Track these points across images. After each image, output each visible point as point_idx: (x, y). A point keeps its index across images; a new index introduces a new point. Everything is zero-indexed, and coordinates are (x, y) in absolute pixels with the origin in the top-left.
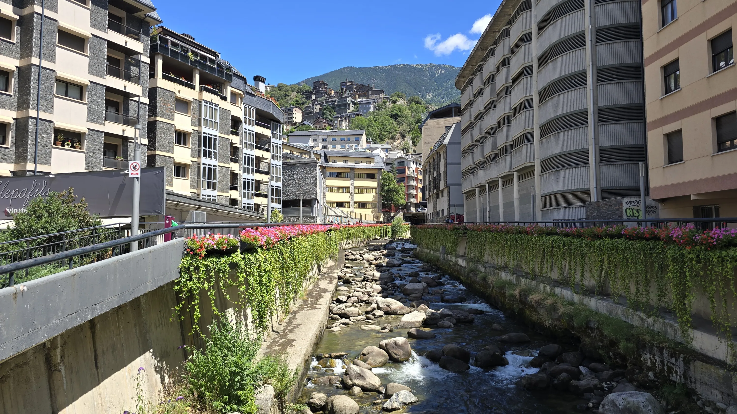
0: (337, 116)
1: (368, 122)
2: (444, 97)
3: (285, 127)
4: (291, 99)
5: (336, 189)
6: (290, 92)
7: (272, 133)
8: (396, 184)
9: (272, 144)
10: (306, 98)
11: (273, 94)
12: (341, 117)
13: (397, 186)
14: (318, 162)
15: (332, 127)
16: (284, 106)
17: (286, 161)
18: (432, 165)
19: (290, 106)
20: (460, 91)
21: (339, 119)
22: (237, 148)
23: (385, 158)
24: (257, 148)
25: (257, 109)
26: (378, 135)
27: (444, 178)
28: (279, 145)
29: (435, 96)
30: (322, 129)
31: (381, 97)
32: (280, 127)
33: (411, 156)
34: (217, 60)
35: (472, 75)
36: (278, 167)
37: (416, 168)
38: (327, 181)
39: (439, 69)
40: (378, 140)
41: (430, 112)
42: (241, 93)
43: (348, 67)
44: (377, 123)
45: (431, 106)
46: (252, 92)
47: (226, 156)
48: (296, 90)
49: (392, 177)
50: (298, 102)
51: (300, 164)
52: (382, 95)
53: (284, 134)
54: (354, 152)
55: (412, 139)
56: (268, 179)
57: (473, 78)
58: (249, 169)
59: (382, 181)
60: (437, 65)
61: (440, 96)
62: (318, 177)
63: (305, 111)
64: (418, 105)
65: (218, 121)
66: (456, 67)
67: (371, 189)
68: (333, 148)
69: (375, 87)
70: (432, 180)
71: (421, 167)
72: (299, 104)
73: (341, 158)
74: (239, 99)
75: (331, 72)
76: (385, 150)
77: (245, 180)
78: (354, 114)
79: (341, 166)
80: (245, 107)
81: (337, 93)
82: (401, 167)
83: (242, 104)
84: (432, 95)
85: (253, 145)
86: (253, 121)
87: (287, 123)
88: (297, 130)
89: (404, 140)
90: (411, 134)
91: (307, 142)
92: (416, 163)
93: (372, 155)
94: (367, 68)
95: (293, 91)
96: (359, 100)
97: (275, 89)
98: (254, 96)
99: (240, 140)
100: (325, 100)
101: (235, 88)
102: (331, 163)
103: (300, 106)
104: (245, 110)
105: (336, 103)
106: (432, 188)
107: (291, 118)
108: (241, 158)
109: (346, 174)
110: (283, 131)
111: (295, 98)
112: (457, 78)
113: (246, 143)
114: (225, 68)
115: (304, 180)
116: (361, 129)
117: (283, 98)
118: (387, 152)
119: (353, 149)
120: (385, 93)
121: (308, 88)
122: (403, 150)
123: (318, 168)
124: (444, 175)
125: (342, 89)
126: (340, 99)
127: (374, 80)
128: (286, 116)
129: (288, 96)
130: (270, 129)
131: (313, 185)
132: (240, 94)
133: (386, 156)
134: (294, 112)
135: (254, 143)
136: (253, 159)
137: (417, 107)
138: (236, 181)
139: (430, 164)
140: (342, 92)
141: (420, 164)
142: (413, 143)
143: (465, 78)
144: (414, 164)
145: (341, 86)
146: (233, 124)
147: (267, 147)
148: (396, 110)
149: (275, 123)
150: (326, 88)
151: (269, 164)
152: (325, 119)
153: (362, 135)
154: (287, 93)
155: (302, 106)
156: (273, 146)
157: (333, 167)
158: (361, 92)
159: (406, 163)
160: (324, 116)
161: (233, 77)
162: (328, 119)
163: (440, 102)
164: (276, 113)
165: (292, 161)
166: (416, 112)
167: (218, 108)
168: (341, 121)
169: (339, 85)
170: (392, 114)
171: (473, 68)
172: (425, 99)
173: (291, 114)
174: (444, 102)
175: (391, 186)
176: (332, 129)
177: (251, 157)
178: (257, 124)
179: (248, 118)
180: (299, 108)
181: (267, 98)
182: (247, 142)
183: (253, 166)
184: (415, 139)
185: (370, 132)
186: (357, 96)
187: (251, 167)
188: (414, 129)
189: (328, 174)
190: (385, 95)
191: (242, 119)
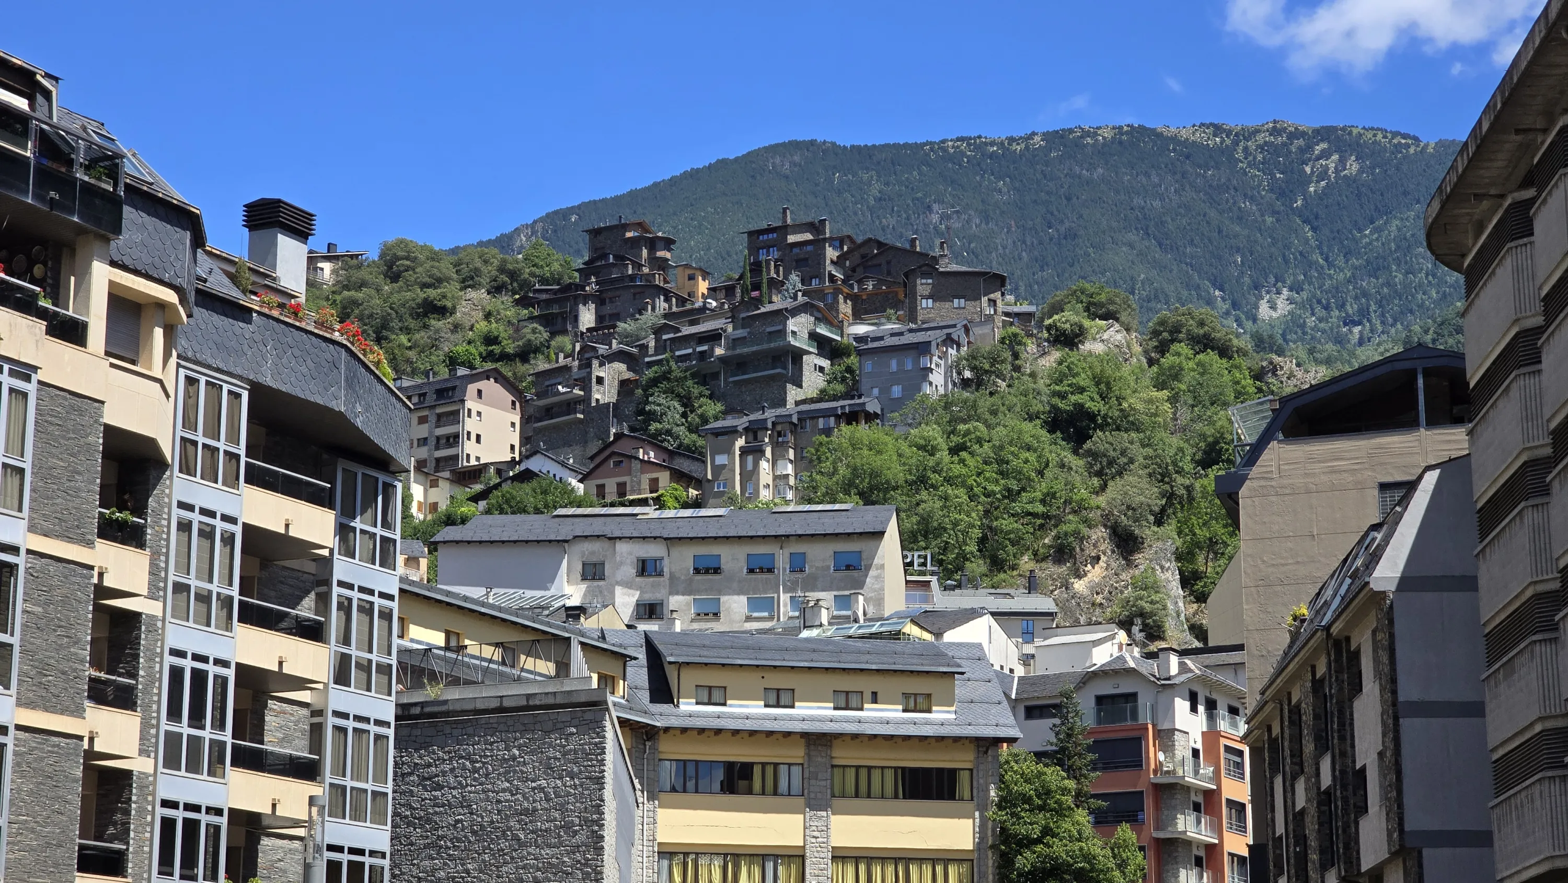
0: (729, 422)
1: (914, 457)
2: (1364, 313)
3: (417, 491)
4: (456, 327)
5: (717, 863)
6: (452, 288)
7: (344, 531)
8: (1088, 830)
9: (336, 590)
10: (546, 320)
11: (355, 303)
12: (753, 431)
13: (1096, 847)
14: (611, 699)
15: (693, 492)
16: (414, 373)
17: (417, 697)
18: (1307, 718)
19: (452, 371)
20: (1455, 278)
21: (740, 442)
22: (133, 618)
23: (1020, 671)
24: (251, 616)
25: (258, 391)
26: (976, 533)
27: (1385, 798)
28: (377, 601)
29: (1309, 305)
30: (633, 503)
31: (989, 311)
32: (388, 490)
33: (1174, 660)
34: (41, 113)
35: (1526, 183)
36: (373, 729)
37: (1212, 736)
38: (664, 815)
39: (1325, 155)
40: (977, 566)
41: (1285, 401)
42: (171, 296)
43: (795, 145)
44: (971, 462)
45: (1287, 364)
46: (233, 293)
47: (65, 666)
48: (485, 280)
49: (1065, 791)
50: (496, 349)
51: (501, 710)
52: (993, 302)
53: (413, 532)
54: (828, 641)
55: (1179, 557)
56: (312, 800)
57: (1532, 201)
58: (195, 742)
59: (1003, 816)
60: (1317, 132)
61: (1341, 307)
62: (608, 793)
63: (539, 395)
64: (1211, 357)
65: (27, 466)
66: (1430, 139)
67: (934, 862)
68: (701, 615)
69: (957, 258)
70: (1312, 811)
71: (1243, 728)
72: (504, 357)
73: (753, 679)
74: (158, 333)
75: (693, 175)
76: (1019, 624)
77: (170, 812)
78: (826, 414)
79: (749, 725)
80: (191, 381)
81: (729, 291)
82: (1118, 730)
83: (174, 360)
84: (1290, 300)
85: (227, 602)
86: (233, 457)
87: (431, 465)
88: (488, 512)
89: (1130, 564)
90: (1170, 528)
91: (545, 580)
92: (1211, 706)
93: (937, 653)
94: (906, 146)
95: (469, 282)
96: (861, 329)
97: (364, 274)
98: (241, 313)
99: (155, 572)
100: (658, 331)
101: (136, 272)
102: (687, 706)
103: (507, 371)
104: (187, 396)
105: (719, 351)
106: (1314, 857)
107: (453, 440)
108: (153, 679)
109: (783, 770)
110: (406, 515)
111: (482, 326)
112: (1436, 205)
113: (187, 588)
114: (81, 157)
115: (526, 812)
116: (868, 502)
117: (412, 323)
118: (1028, 636)
119: (824, 617)
120: (1015, 291)
121: (556, 266)
122: (1126, 624)
123: (611, 735)
124: (1383, 774)
125: (756, 268)
126: (747, 322)
127: (944, 217)
128: (423, 431)
129: (443, 311)
130: (331, 506)
131: (578, 839)
132: (161, 305)
133: (1026, 660)
134: (471, 404)
135: (235, 592)
136: (222, 682)
137: (1203, 369)
138: (118, 817)
139: (1296, 711)
140: (757, 287)
141: (1233, 711)
142: (1186, 581)
143: (1485, 204)
144: (1194, 709)
145: (754, 248)
146: (113, 481)
147: (306, 609)
148: (1082, 390)
149: (360, 471)
150: (662, 265)
151: (319, 713)
152: (655, 441)
153: (881, 534)
154: (432, 293)
155: (521, 368)
156: (345, 607)
157: (702, 731)
158: (870, 286)
159: (1144, 702)
160: (647, 422)
161: (127, 210)
162: (671, 445)
163: (1340, 341)
164: (368, 408)
165: (454, 694)
166: (1198, 401)
167: (31, 388)
168: (753, 451)
169: (742, 247)
170: (1054, 408)
171: (1527, 148)
172: (1249, 325)
173: (454, 417)
174: (1361, 343)
175: (1059, 849)
176: (697, 504)
177: (212, 670)
178: (256, 478)
179: (201, 440)
180: (500, 378)
181: (320, 324)
182: (195, 583)
183: (220, 724)
184: (1201, 559)
185: (925, 520)
186: (846, 308)
187: (207, 734)
188: (1191, 499)
189: (667, 772)
190: (1010, 298)
191: (168, 448)
